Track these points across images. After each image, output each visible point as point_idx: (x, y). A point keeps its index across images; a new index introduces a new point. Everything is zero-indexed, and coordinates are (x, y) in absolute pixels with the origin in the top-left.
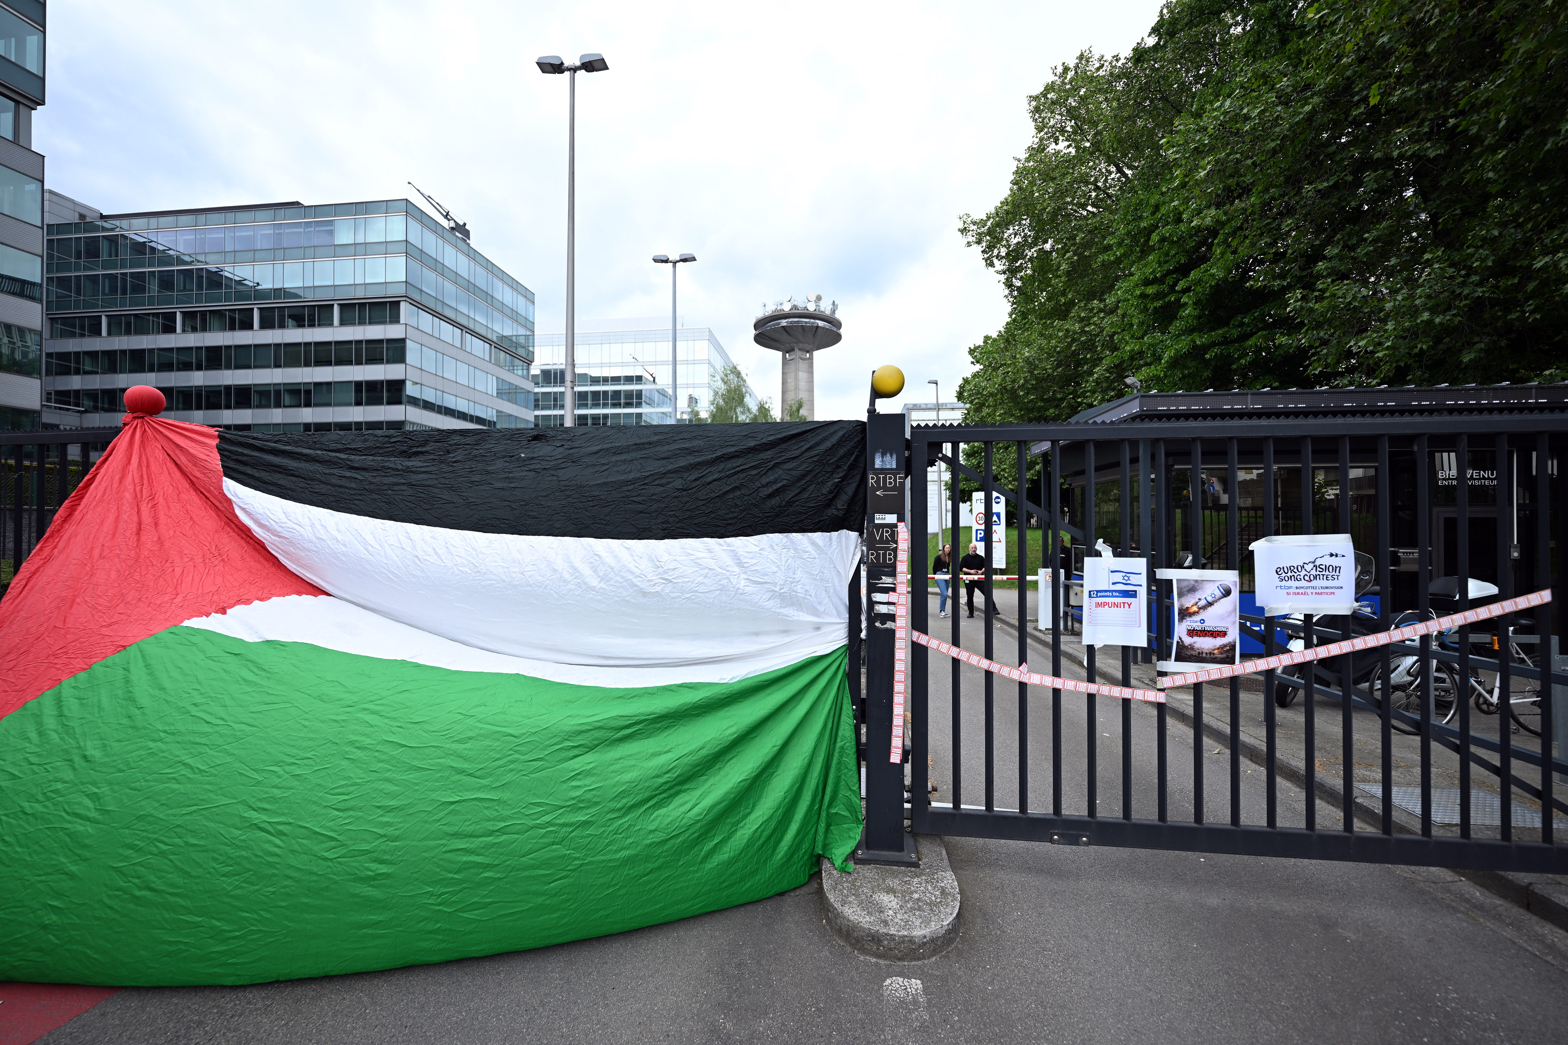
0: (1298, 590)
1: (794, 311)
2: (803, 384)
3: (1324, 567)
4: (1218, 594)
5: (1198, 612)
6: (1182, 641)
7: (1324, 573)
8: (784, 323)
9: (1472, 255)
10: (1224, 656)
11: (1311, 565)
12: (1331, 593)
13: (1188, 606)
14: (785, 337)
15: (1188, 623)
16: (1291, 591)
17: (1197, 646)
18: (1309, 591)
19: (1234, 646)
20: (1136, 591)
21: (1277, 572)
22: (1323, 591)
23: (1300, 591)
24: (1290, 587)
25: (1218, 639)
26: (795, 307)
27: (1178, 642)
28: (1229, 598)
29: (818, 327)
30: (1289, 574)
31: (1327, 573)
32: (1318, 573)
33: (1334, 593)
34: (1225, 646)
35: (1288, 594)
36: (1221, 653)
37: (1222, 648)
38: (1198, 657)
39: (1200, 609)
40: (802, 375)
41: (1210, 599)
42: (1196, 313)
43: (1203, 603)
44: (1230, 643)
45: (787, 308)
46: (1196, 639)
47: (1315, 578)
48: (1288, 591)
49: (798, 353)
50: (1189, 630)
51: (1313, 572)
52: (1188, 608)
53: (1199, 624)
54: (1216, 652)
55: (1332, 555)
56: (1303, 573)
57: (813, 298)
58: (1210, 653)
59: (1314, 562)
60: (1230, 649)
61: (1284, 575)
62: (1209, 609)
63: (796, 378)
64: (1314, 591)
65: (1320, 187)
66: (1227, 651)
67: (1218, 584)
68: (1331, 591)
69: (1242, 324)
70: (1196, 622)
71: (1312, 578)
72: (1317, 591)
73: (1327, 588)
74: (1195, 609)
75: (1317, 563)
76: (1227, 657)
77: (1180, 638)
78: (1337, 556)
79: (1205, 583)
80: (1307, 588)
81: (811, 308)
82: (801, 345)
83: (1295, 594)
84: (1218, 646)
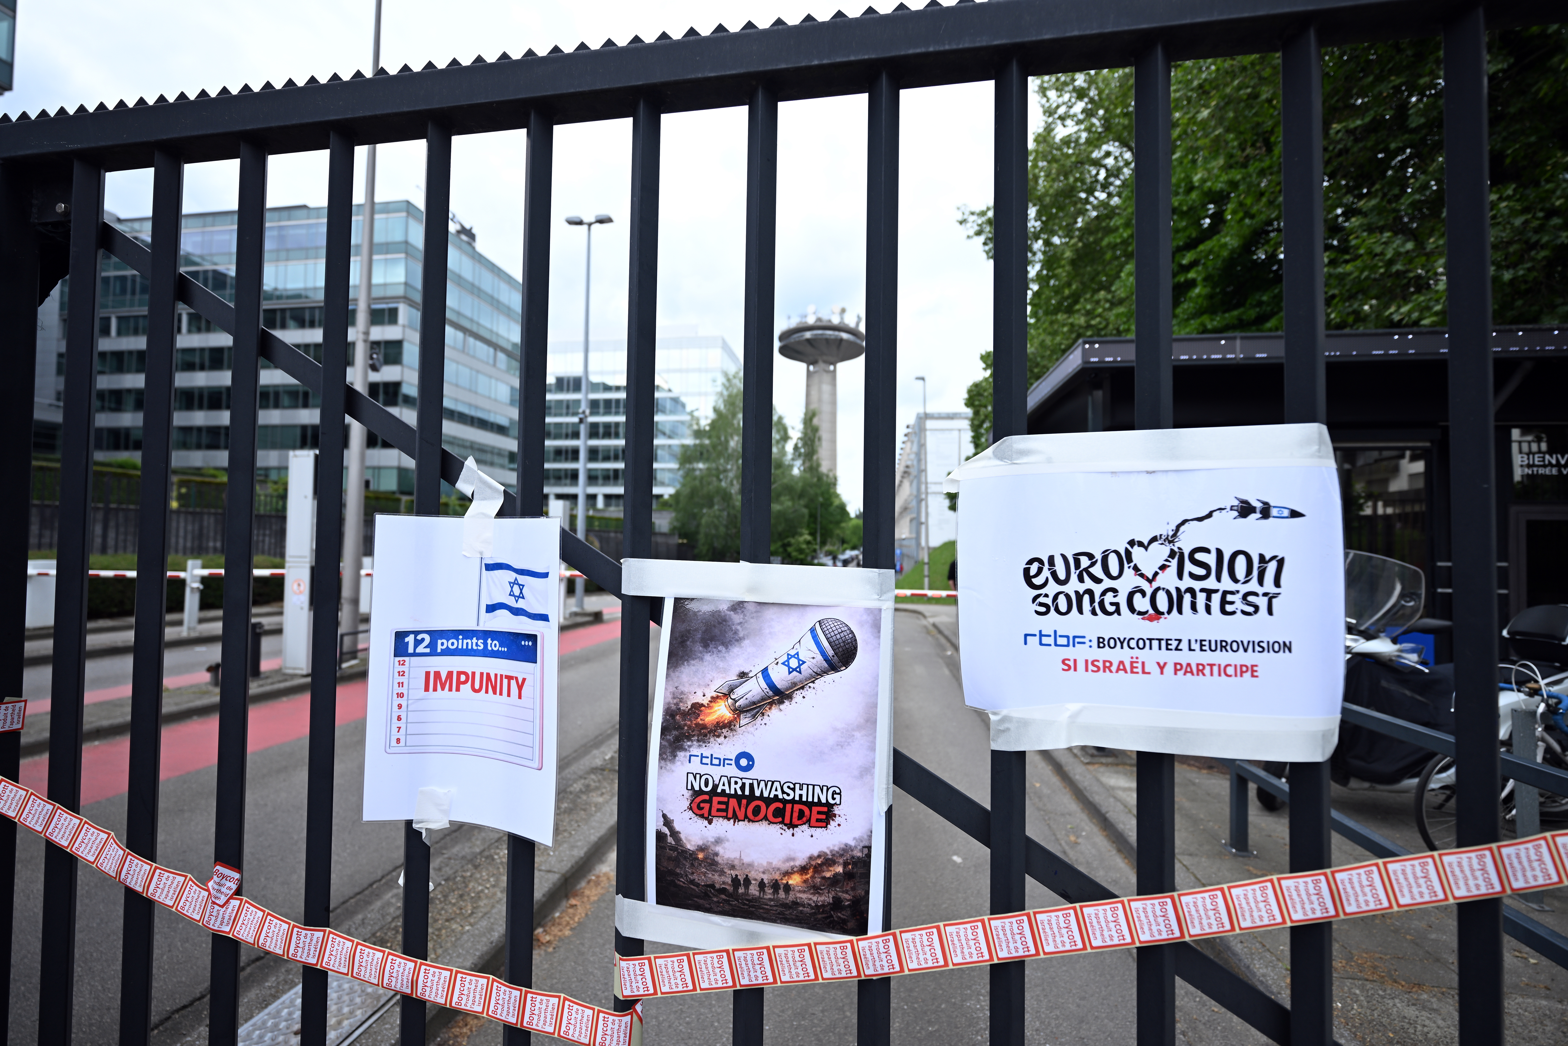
0: (1106, 654)
1: (819, 324)
2: (826, 397)
3: (1210, 559)
4: (811, 656)
5: (729, 725)
6: (675, 834)
7: (1211, 583)
8: (808, 335)
9: (1553, 191)
10: (826, 898)
11: (1160, 552)
12: (1242, 670)
13: (699, 699)
14: (808, 349)
15: (695, 766)
16: (1080, 653)
17: (726, 853)
18: (1151, 657)
19: (865, 863)
20: (533, 638)
21: (1028, 578)
22: (1207, 657)
23: (1116, 655)
24: (1074, 640)
25: (803, 832)
26: (819, 320)
27: (660, 836)
28: (846, 673)
29: (841, 340)
30: (1074, 586)
31: (1226, 583)
32: (1187, 582)
33: (1253, 670)
34: (828, 861)
35: (1068, 666)
36: (815, 889)
37: (818, 869)
38: (734, 895)
39: (739, 711)
40: (826, 388)
41: (780, 676)
42: (1207, 290)
43: (754, 689)
44: (846, 849)
45: (811, 320)
46: (721, 827)
47: (1176, 602)
48: (1070, 653)
49: (821, 365)
50: (697, 793)
51: (1169, 580)
52: (697, 706)
53: (732, 771)
54: (795, 880)
55: (1245, 510)
56: (1128, 581)
57: (838, 310)
58: (775, 886)
59: (1171, 539)
60: (848, 876)
61: (1052, 588)
62: (774, 714)
63: (820, 391)
64: (1171, 657)
65: (1352, 126)
66: (835, 881)
67: (812, 618)
68: (1241, 658)
69: (1260, 304)
70: (723, 762)
71: (1162, 602)
72: (1184, 657)
73: (1223, 646)
74: (722, 711)
75: (1186, 543)
76: (837, 903)
77: (667, 822)
78: (1266, 512)
79: (770, 614)
80: (1144, 643)
81: (836, 320)
82: (825, 358)
83: (1093, 666)
84: (801, 859)
